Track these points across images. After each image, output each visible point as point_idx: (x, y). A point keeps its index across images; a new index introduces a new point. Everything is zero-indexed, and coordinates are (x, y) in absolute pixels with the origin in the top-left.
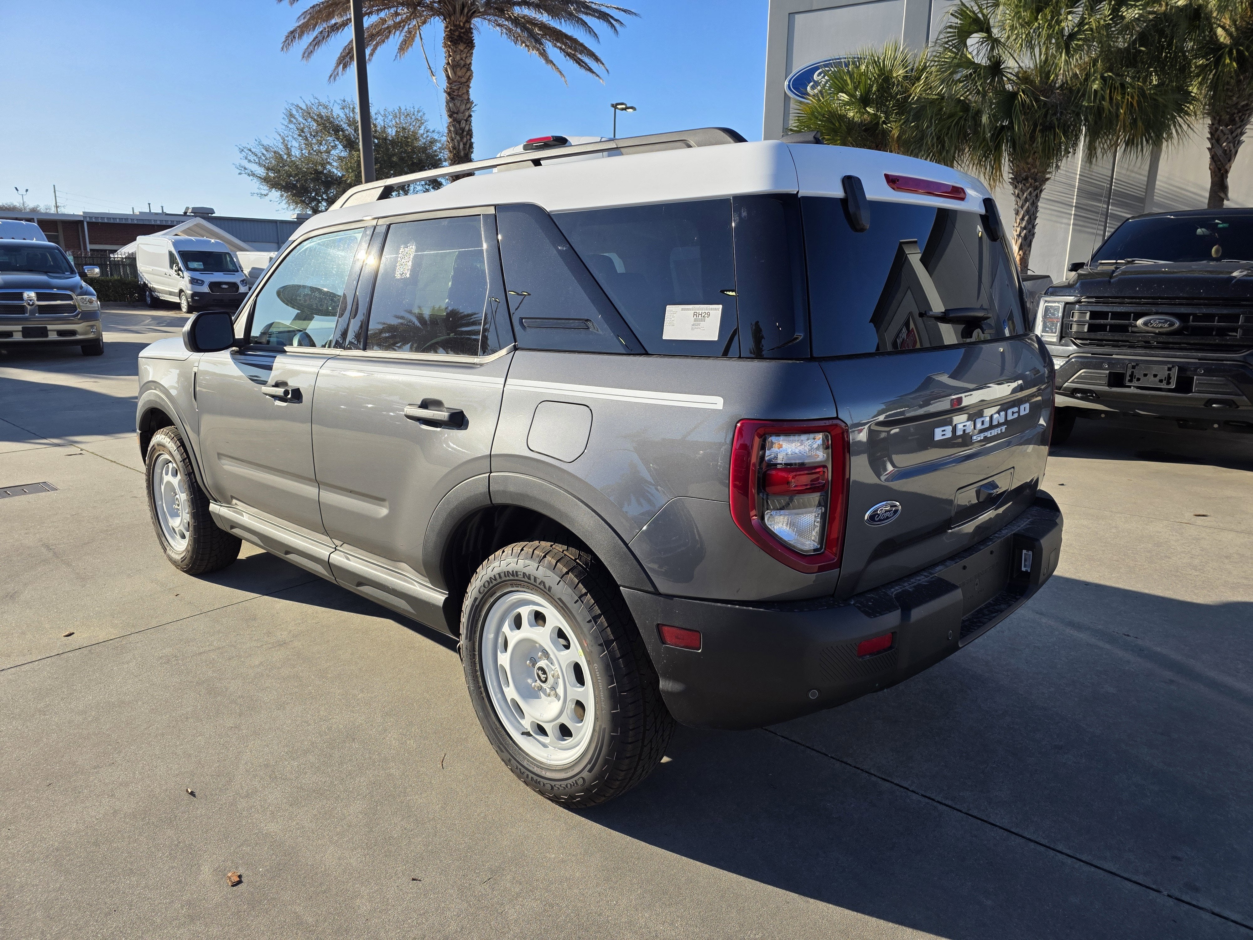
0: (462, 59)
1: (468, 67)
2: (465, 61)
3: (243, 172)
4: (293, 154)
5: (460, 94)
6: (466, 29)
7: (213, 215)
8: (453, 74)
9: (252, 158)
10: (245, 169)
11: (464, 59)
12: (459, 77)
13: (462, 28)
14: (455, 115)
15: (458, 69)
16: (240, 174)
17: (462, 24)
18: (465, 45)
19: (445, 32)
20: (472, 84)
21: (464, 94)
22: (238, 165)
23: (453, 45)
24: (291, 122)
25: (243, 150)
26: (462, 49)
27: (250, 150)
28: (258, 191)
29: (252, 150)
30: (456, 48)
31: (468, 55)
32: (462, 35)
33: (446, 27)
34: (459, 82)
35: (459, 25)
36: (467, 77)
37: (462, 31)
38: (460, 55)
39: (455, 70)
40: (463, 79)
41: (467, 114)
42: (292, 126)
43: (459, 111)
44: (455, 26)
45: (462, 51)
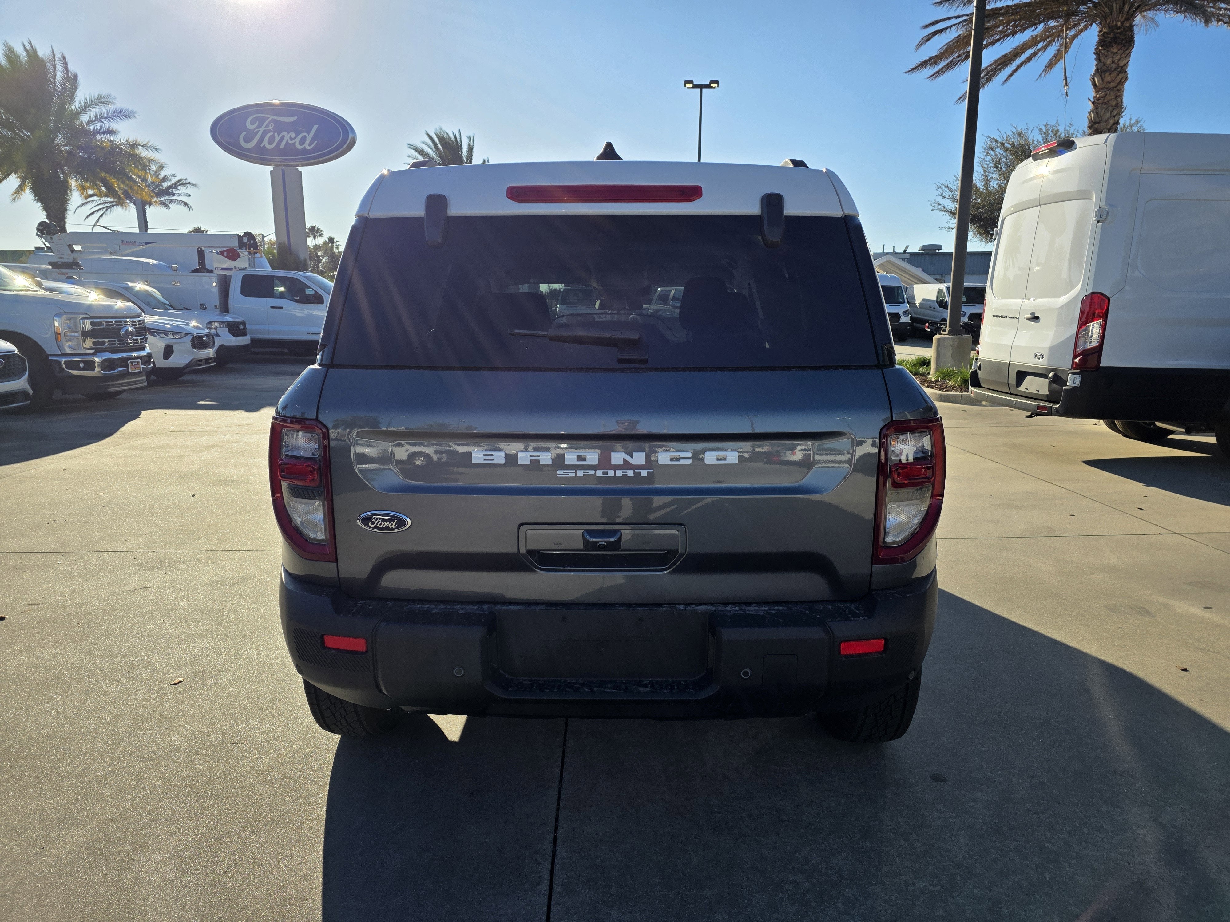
0: (1113, 62)
1: (1122, 71)
2: (1118, 64)
3: (936, 208)
4: (991, 184)
5: (1106, 101)
6: (1124, 28)
7: (941, 251)
8: (1100, 81)
9: (947, 193)
10: (939, 204)
11: (1116, 61)
12: (1107, 82)
13: (1118, 28)
14: (1096, 126)
15: (1107, 74)
16: (933, 210)
17: (1119, 24)
18: (1119, 47)
19: (1098, 36)
20: (1126, 85)
21: (1111, 100)
22: (933, 201)
23: (1104, 49)
24: (988, 154)
25: (940, 187)
26: (1115, 51)
27: (947, 187)
28: (947, 225)
29: (949, 186)
30: (1108, 51)
31: (1123, 56)
32: (1117, 35)
33: (1100, 31)
34: (1107, 88)
35: (1116, 25)
36: (1118, 81)
37: (1119, 31)
38: (1112, 58)
39: (1103, 76)
40: (1112, 84)
41: (1112, 122)
42: (988, 158)
43: (1102, 120)
44: (1110, 27)
45: (1115, 53)
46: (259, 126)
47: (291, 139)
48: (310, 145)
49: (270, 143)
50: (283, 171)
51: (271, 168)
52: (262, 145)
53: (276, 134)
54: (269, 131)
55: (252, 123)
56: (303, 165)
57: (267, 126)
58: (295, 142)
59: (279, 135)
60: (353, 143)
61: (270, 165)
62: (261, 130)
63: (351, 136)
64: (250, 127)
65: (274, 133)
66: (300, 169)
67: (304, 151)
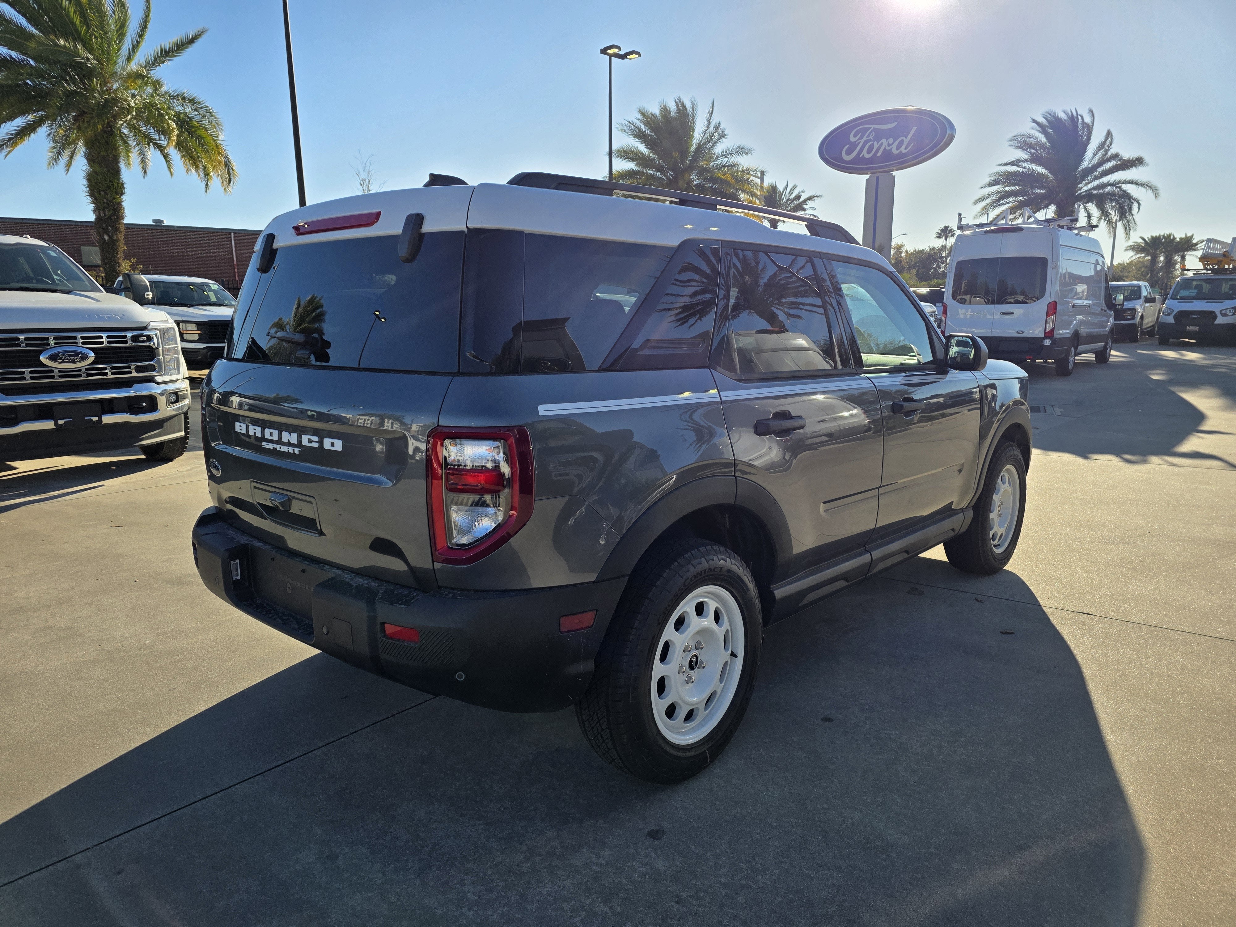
46: (861, 138)
47: (889, 145)
48: (906, 149)
49: (869, 152)
50: (878, 178)
51: (867, 176)
52: (861, 156)
53: (875, 143)
54: (870, 140)
55: (855, 136)
56: (897, 170)
57: (868, 136)
58: (892, 148)
59: (877, 144)
60: (951, 139)
61: (867, 174)
62: (862, 141)
63: (949, 132)
64: (852, 139)
65: (874, 142)
66: (894, 173)
67: (901, 155)
